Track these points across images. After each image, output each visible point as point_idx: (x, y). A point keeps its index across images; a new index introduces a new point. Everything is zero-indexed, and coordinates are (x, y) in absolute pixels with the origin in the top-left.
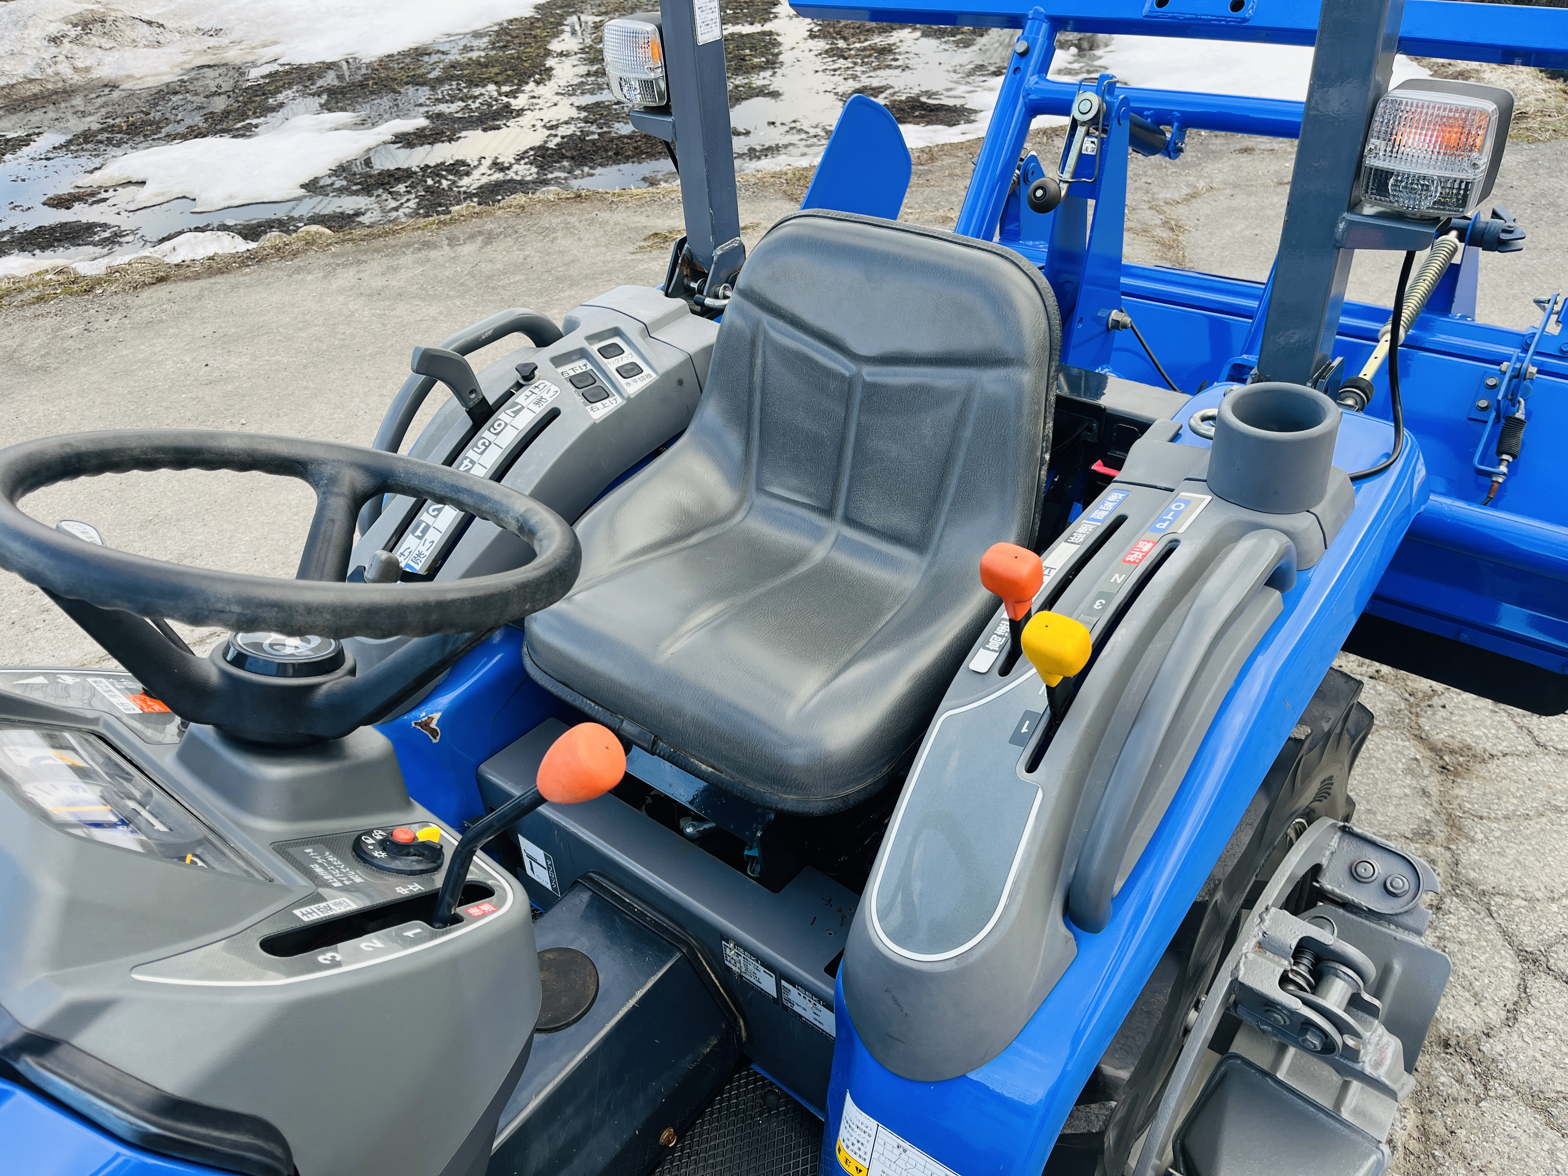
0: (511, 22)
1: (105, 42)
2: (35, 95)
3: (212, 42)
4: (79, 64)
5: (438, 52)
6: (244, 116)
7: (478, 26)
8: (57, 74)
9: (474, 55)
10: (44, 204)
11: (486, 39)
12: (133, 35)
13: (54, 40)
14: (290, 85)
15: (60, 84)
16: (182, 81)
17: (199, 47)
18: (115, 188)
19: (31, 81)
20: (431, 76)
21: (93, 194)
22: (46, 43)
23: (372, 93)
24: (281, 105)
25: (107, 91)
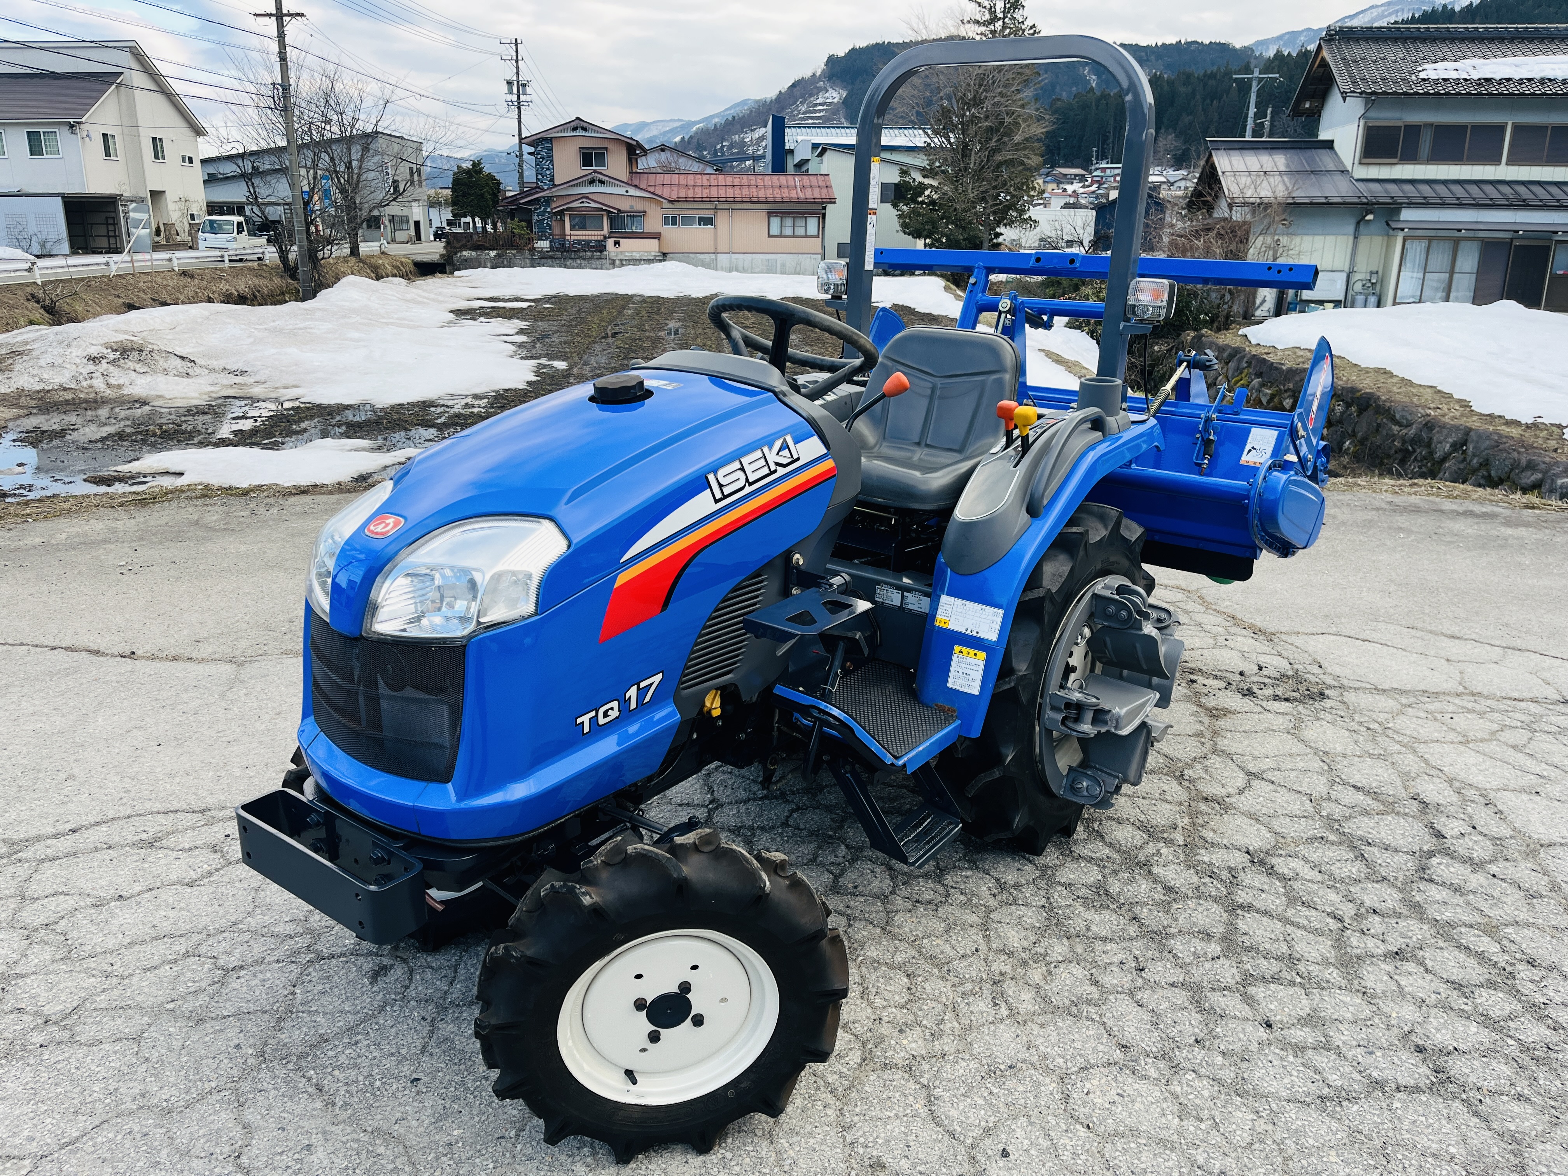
0: (506, 390)
1: (139, 367)
2: (67, 401)
3: (238, 380)
4: (112, 381)
5: (443, 405)
6: (270, 435)
7: (478, 391)
8: (91, 387)
9: (476, 410)
10: (85, 480)
11: (486, 401)
12: (166, 366)
13: (94, 360)
14: (312, 417)
15: (92, 395)
16: (210, 405)
17: (225, 382)
18: (154, 475)
19: (65, 389)
20: (439, 421)
21: (132, 478)
22: (85, 361)
23: (386, 429)
24: (305, 430)
25: (137, 405)
